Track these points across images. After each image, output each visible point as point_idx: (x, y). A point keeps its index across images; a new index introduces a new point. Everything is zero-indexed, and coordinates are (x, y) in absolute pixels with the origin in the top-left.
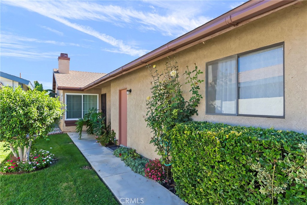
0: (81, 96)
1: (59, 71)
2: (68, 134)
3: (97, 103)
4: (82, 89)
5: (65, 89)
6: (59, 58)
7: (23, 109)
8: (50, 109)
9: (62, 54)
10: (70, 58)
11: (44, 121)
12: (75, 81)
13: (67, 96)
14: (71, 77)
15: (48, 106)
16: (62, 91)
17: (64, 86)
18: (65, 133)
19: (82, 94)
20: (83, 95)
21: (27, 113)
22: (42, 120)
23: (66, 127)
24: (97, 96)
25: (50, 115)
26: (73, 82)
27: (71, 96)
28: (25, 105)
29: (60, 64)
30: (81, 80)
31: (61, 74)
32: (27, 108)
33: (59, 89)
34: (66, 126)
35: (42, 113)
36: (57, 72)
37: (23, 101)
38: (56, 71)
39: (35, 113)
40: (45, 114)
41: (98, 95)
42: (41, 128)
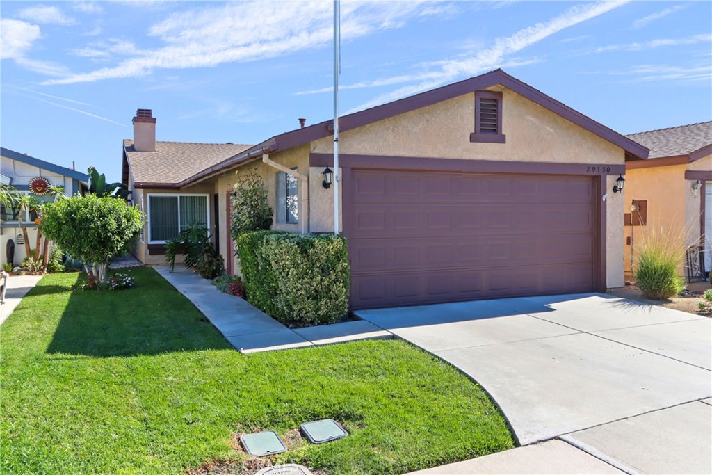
0: (176, 198)
1: (136, 147)
2: (154, 267)
3: (206, 212)
4: (177, 186)
5: (147, 187)
6: (135, 120)
7: (101, 221)
8: (128, 221)
9: (140, 112)
10: (155, 119)
11: (123, 234)
12: (165, 169)
13: (151, 198)
14: (157, 161)
15: (125, 217)
16: (142, 190)
17: (145, 181)
18: (149, 266)
19: (178, 195)
20: (181, 197)
21: (105, 225)
22: (121, 233)
23: (151, 257)
24: (206, 197)
25: (128, 227)
26: (161, 171)
27: (157, 198)
28: (102, 216)
29: (136, 132)
30: (177, 165)
31: (140, 153)
32: (104, 219)
33: (137, 186)
34: (150, 254)
35: (120, 226)
36: (132, 149)
37: (100, 211)
38: (130, 145)
39: (113, 225)
40: (123, 226)
41: (208, 196)
42: (120, 242)
